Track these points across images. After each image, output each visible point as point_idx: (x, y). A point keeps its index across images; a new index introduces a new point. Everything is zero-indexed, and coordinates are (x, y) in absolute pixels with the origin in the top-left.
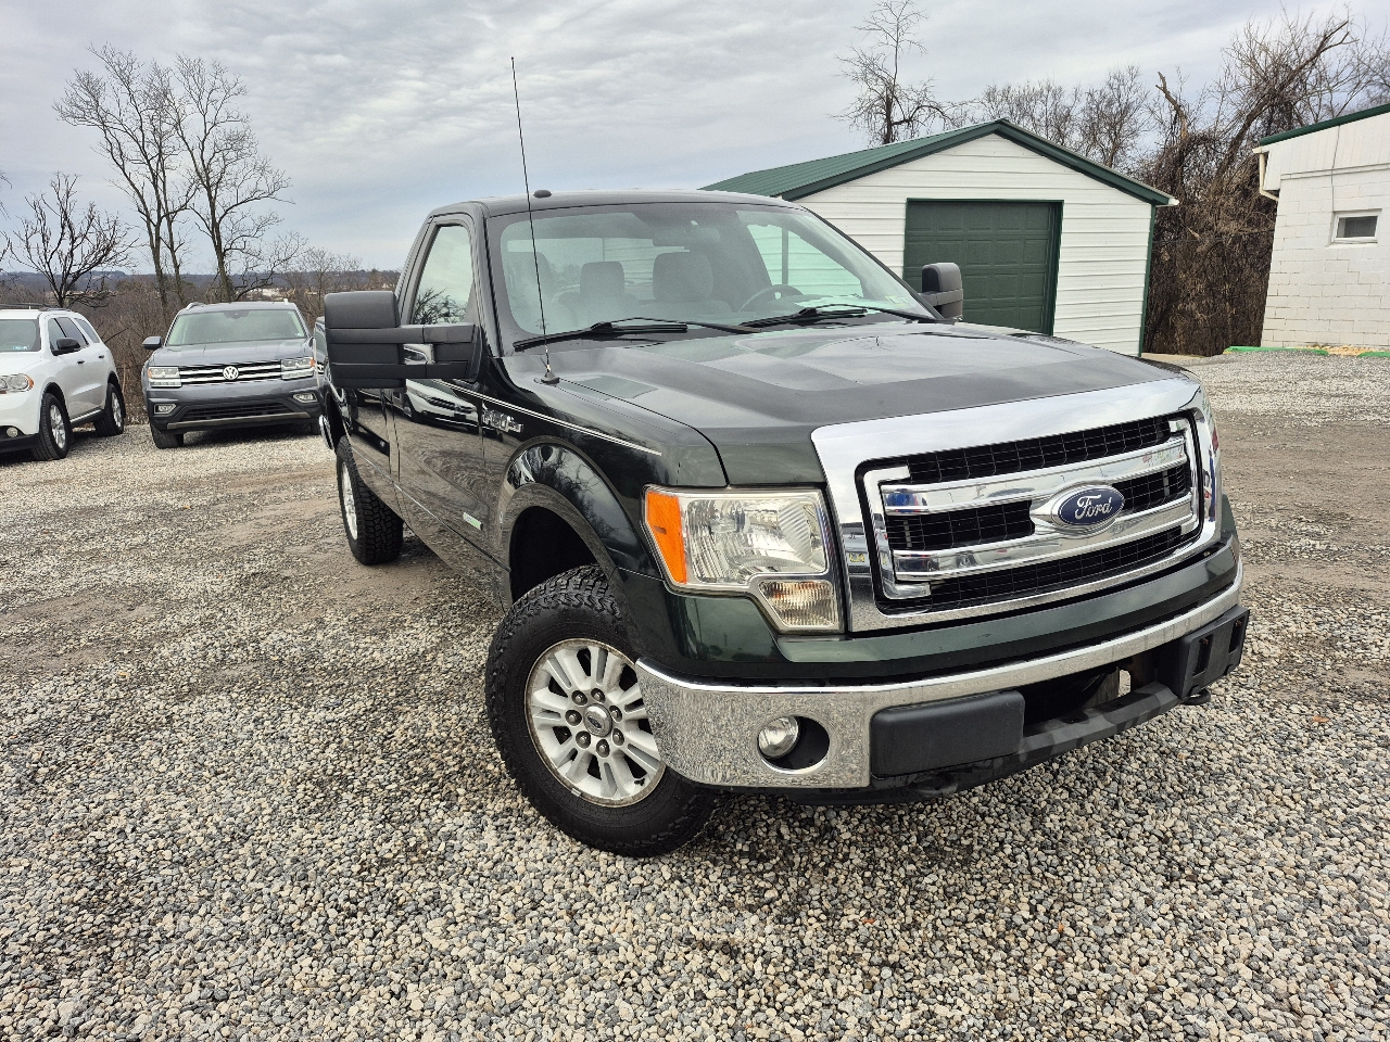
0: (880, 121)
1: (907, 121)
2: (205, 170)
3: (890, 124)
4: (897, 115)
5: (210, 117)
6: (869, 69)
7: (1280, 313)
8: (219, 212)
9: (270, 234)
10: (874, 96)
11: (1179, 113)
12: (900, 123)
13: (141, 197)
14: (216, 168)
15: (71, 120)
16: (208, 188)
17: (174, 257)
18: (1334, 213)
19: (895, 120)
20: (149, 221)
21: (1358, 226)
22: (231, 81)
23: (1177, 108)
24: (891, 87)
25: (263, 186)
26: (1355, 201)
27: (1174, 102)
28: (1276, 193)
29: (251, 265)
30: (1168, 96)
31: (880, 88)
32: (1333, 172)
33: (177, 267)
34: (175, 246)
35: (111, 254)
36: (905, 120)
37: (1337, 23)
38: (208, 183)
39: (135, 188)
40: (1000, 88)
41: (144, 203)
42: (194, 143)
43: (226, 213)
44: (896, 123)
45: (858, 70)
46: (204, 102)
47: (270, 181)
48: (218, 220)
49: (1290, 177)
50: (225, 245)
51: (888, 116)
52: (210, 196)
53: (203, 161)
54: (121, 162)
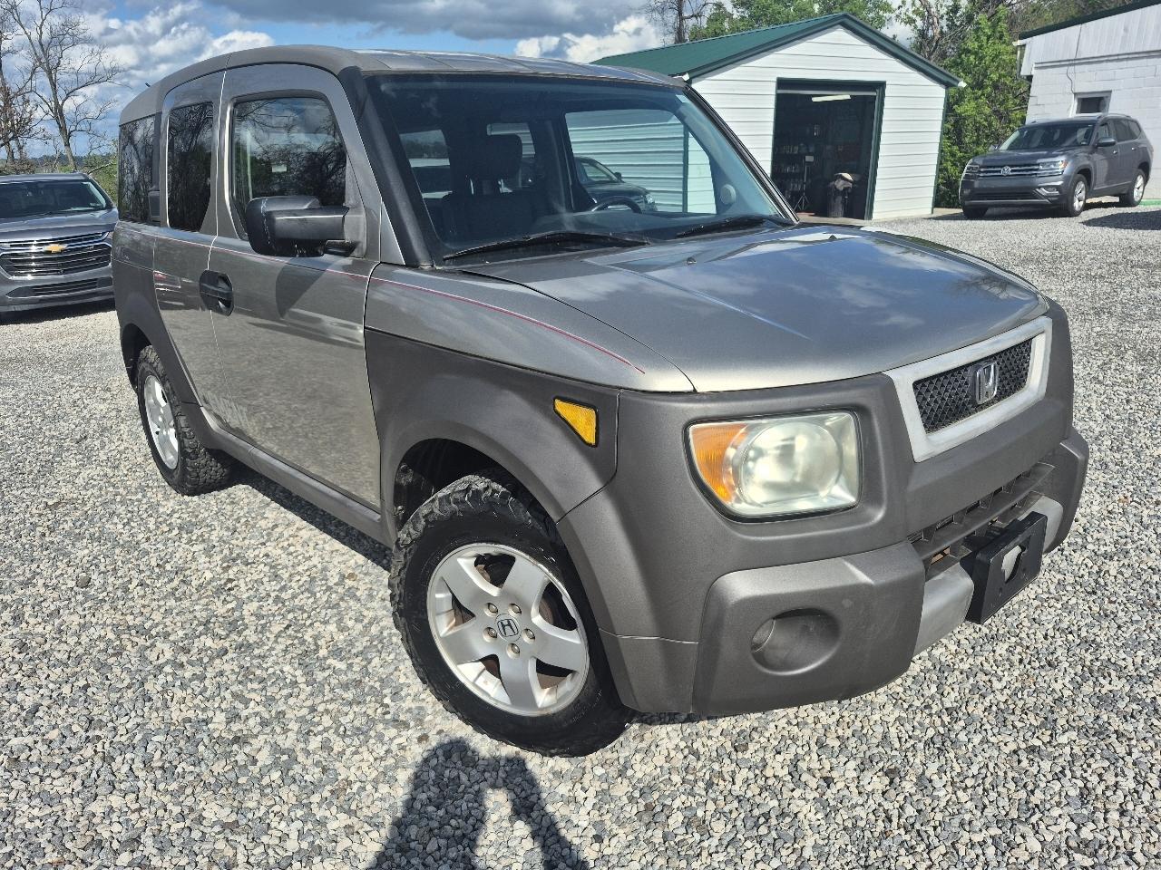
0: (671, 17)
1: (696, 16)
2: (45, 55)
3: (681, 17)
4: (687, 10)
8: (61, 93)
12: (690, 17)
16: (49, 73)
18: (1075, 94)
19: (685, 15)
21: (1093, 104)
26: (1090, 85)
29: (95, 145)
32: (1076, 62)
36: (693, 16)
38: (48, 67)
42: (31, 27)
43: (68, 96)
44: (687, 18)
47: (107, 66)
48: (60, 103)
49: (1042, 66)
50: (70, 127)
51: (680, 13)
52: (51, 79)
53: (42, 45)
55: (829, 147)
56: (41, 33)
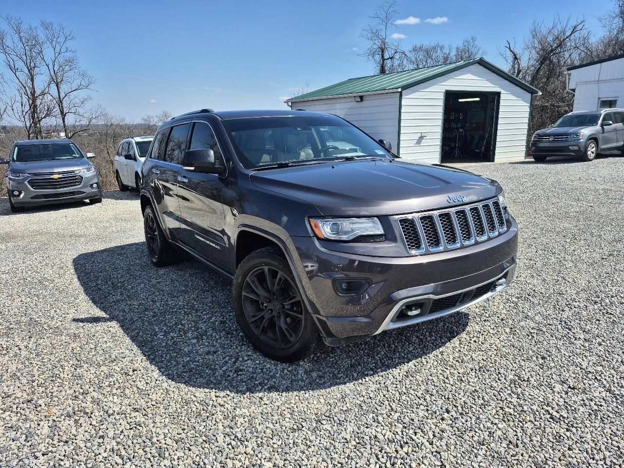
0: (378, 57)
2: (55, 76)
3: (384, 60)
4: (386, 56)
5: (57, 50)
6: (376, 34)
8: (62, 95)
9: (88, 106)
10: (375, 47)
11: (516, 57)
12: (388, 59)
13: (25, 88)
16: (57, 86)
18: (599, 98)
19: (385, 58)
20: (29, 98)
21: (608, 104)
22: (68, 33)
23: (515, 55)
24: (384, 43)
26: (608, 93)
28: (574, 90)
29: (78, 120)
30: (511, 51)
31: (378, 43)
32: (598, 82)
36: (390, 58)
41: (26, 91)
42: (49, 62)
43: (66, 96)
46: (54, 43)
47: (86, 81)
48: (62, 99)
49: (580, 84)
50: (65, 110)
51: (382, 57)
53: (54, 71)
54: (14, 71)
55: (468, 125)
56: (54, 64)
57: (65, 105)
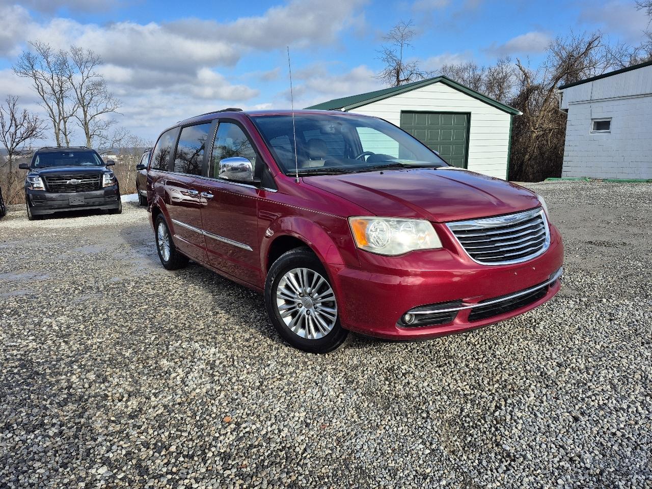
0: (394, 79)
1: (406, 79)
2: (82, 98)
3: (399, 81)
4: (402, 77)
5: (85, 74)
6: (390, 56)
7: (570, 164)
8: (88, 117)
9: (112, 128)
10: (392, 68)
11: (526, 77)
12: (403, 81)
13: (51, 110)
14: (87, 98)
15: (19, 74)
16: (83, 107)
17: (66, 138)
18: (592, 119)
19: (401, 79)
20: (55, 121)
21: (602, 125)
22: (96, 58)
23: (525, 74)
24: (399, 64)
25: (109, 107)
26: (600, 114)
27: (524, 72)
28: (567, 110)
29: (103, 142)
30: (521, 69)
31: (394, 64)
32: (591, 101)
33: (68, 143)
34: (67, 133)
35: (34, 133)
37: (595, 37)
38: (83, 104)
39: (48, 106)
40: (449, 66)
41: (53, 113)
42: (77, 85)
43: (91, 118)
44: (401, 81)
45: (385, 56)
46: (82, 67)
47: (113, 104)
48: (87, 122)
49: (572, 103)
50: (90, 132)
51: (398, 78)
52: (84, 110)
53: (81, 94)
54: (42, 94)
56: (82, 88)
57: (90, 127)
